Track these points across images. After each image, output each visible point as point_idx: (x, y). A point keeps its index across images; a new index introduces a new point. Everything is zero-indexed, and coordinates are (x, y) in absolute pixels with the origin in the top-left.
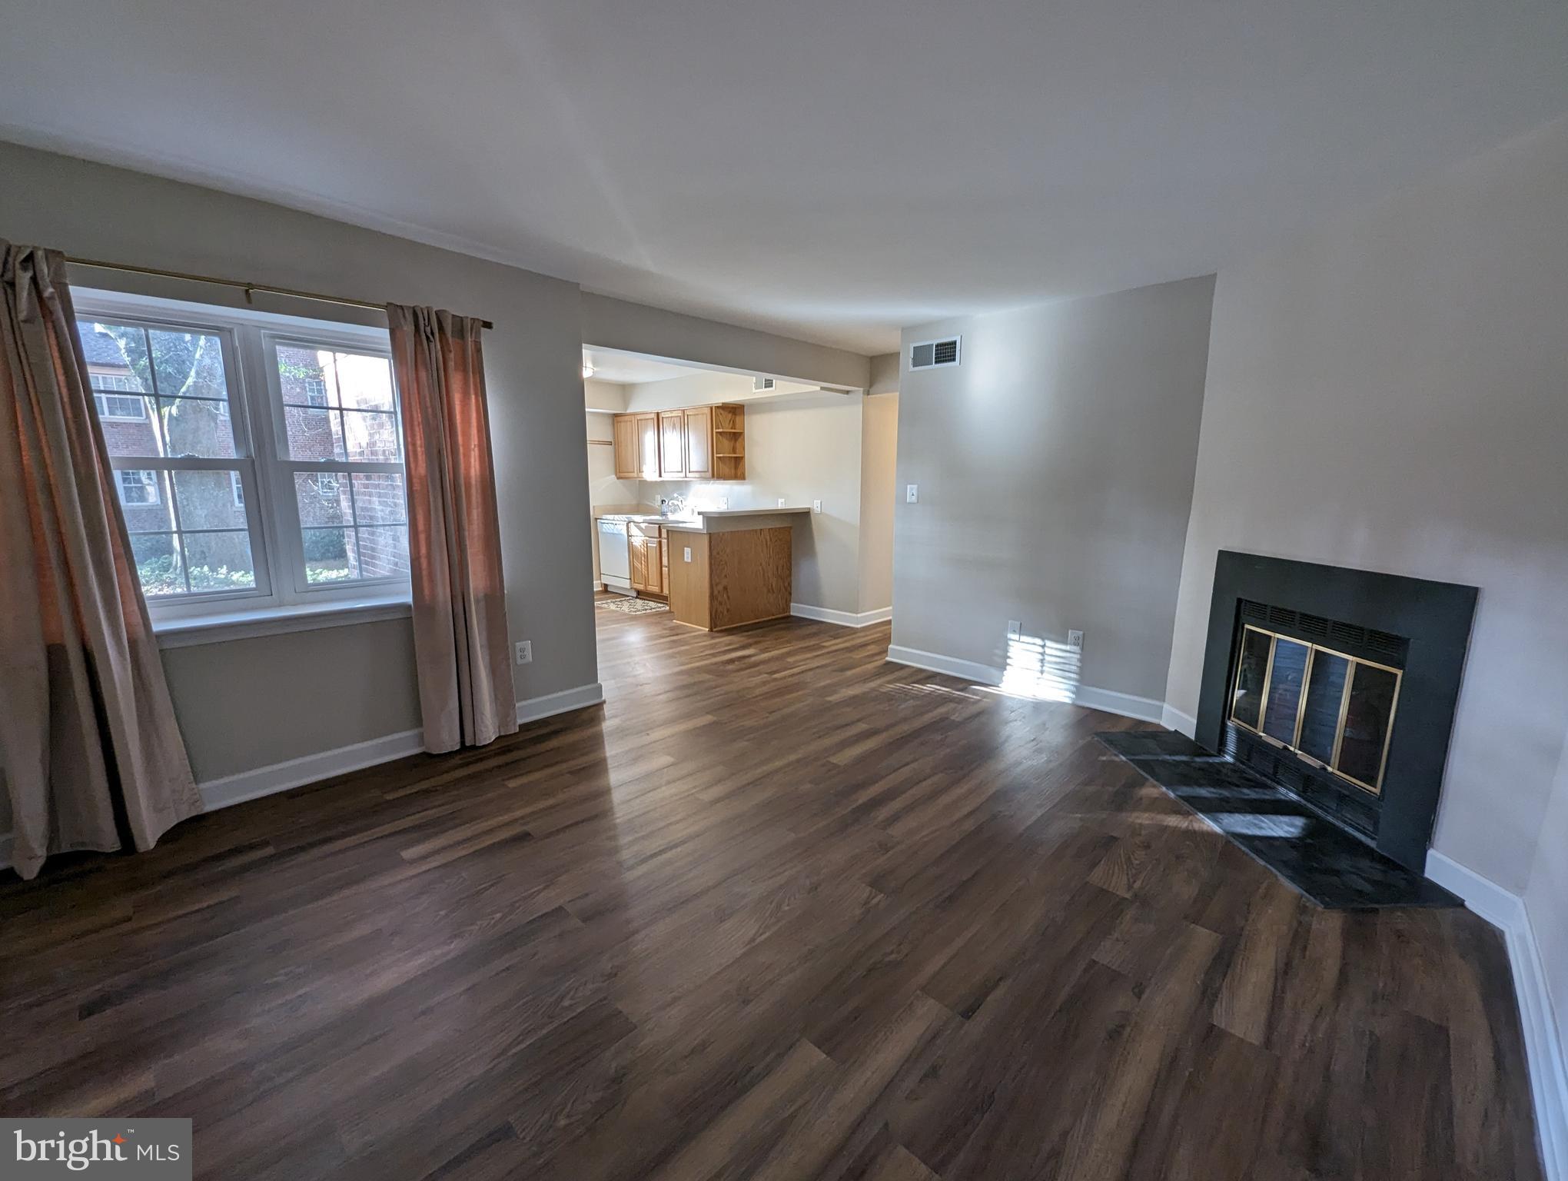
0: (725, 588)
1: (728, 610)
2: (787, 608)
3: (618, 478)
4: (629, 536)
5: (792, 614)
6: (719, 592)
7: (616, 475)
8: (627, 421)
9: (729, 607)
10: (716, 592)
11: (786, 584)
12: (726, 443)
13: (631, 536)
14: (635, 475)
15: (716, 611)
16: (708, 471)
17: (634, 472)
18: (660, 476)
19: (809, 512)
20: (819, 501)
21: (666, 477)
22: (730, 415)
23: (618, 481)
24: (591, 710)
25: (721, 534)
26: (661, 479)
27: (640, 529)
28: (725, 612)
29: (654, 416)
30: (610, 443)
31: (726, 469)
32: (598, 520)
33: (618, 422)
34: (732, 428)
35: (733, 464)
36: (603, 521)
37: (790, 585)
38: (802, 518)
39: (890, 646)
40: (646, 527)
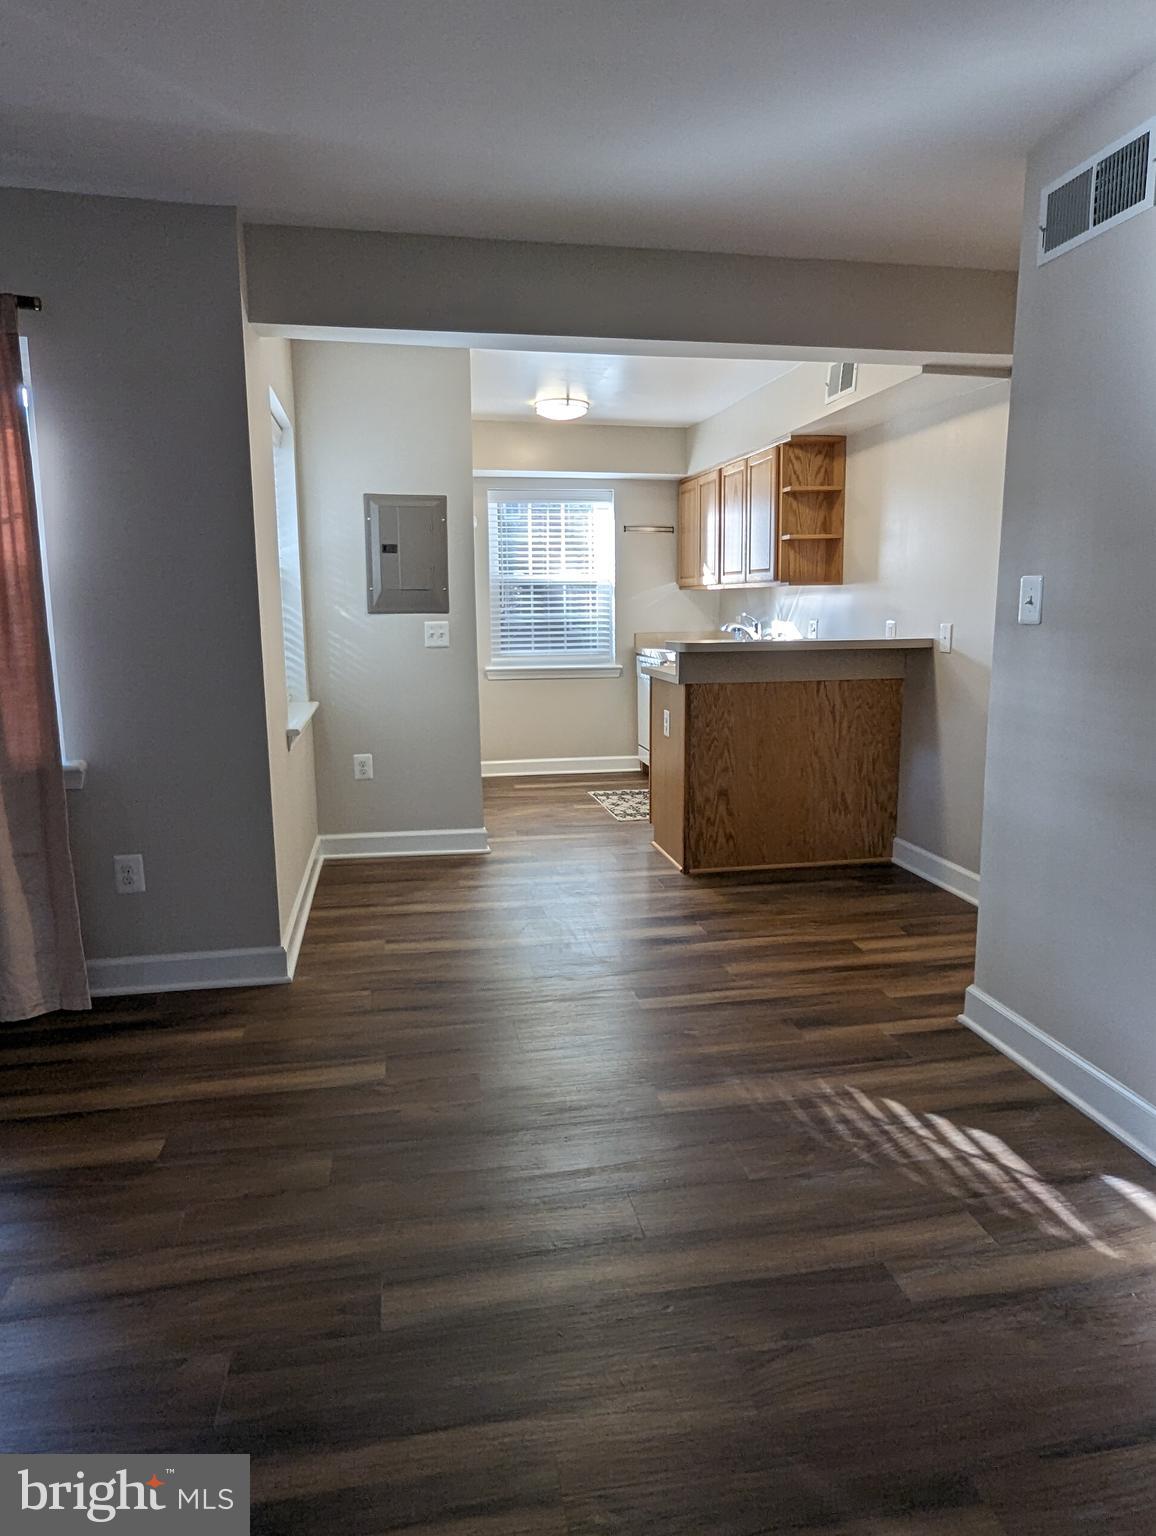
0: (723, 794)
1: (729, 837)
2: (888, 846)
3: (681, 588)
5: (895, 860)
6: (707, 800)
7: (677, 582)
8: (690, 491)
9: (730, 830)
10: (699, 799)
11: (883, 797)
12: (808, 514)
14: (697, 580)
15: (701, 834)
16: (767, 570)
17: (696, 575)
18: (720, 581)
19: (931, 649)
20: (949, 625)
21: (726, 582)
22: (820, 458)
23: (681, 593)
24: (247, 995)
25: (716, 687)
26: (720, 587)
28: (722, 840)
29: (714, 476)
30: (671, 530)
31: (797, 562)
33: (680, 494)
34: (822, 484)
35: (822, 551)
37: (894, 798)
38: (916, 658)
39: (972, 989)
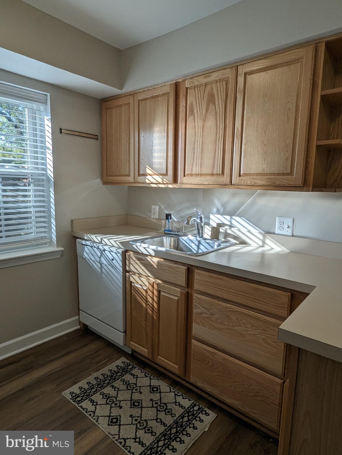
4: (125, 271)
7: (102, 178)
8: (121, 106)
13: (129, 272)
14: (131, 179)
17: (129, 175)
18: (175, 180)
21: (186, 182)
23: (104, 188)
26: (177, 185)
27: (148, 266)
30: (96, 138)
32: (78, 240)
33: (107, 109)
36: (84, 242)
40: (159, 263)
